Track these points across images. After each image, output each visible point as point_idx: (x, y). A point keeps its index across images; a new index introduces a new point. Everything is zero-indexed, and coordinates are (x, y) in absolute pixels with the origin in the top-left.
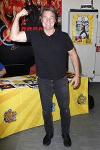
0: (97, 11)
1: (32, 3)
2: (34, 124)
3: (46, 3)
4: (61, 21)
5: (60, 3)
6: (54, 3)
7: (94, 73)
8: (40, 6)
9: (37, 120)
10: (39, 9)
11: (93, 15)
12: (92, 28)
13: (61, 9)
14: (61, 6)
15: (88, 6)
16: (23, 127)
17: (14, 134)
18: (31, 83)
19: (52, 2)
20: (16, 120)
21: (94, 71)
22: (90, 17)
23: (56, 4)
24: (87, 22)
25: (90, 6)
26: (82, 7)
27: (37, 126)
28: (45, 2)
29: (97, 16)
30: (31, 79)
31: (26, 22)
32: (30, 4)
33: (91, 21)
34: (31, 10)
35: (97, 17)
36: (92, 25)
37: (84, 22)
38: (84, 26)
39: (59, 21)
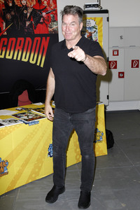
0: (106, 12)
1: (13, 3)
2: (34, 176)
3: (35, 3)
4: (57, 28)
6: (45, 2)
7: (108, 98)
8: (26, 8)
9: (37, 170)
10: (25, 12)
11: (102, 18)
13: (56, 11)
14: (56, 7)
15: (94, 6)
16: (18, 182)
17: (6, 194)
18: (26, 118)
20: (7, 173)
21: (108, 96)
22: (98, 20)
23: (48, 3)
24: (94, 27)
25: (98, 6)
26: (86, 6)
27: (38, 178)
29: (108, 18)
30: (24, 111)
31: (7, 31)
32: (11, 5)
33: (100, 26)
34: (13, 13)
35: (108, 20)
36: (101, 31)
37: (90, 28)
38: (91, 34)
39: (54, 27)
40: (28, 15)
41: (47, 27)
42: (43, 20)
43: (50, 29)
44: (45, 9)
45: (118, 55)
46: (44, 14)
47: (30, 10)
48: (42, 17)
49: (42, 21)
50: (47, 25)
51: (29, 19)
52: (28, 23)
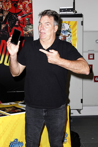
0: (81, 16)
3: (10, 6)
4: (32, 31)
5: (31, 5)
6: (21, 6)
7: (82, 102)
8: (2, 11)
10: (1, 15)
11: (76, 22)
12: (76, 39)
13: (32, 14)
15: (68, 10)
19: (19, 4)
21: (82, 100)
22: (72, 24)
24: (68, 31)
25: (73, 10)
26: (61, 10)
28: (8, 5)
29: (82, 22)
33: (74, 29)
35: (82, 24)
36: (75, 34)
37: (64, 32)
38: (65, 37)
39: (30, 30)
40: (4, 18)
41: (22, 30)
42: (19, 23)
43: (25, 33)
44: (20, 13)
45: (93, 59)
46: (19, 17)
47: (6, 14)
48: (18, 20)
49: (17, 24)
50: (22, 28)
51: (5, 22)
52: (3, 26)
